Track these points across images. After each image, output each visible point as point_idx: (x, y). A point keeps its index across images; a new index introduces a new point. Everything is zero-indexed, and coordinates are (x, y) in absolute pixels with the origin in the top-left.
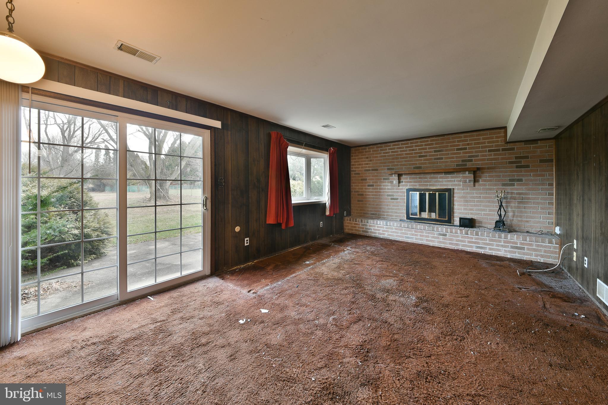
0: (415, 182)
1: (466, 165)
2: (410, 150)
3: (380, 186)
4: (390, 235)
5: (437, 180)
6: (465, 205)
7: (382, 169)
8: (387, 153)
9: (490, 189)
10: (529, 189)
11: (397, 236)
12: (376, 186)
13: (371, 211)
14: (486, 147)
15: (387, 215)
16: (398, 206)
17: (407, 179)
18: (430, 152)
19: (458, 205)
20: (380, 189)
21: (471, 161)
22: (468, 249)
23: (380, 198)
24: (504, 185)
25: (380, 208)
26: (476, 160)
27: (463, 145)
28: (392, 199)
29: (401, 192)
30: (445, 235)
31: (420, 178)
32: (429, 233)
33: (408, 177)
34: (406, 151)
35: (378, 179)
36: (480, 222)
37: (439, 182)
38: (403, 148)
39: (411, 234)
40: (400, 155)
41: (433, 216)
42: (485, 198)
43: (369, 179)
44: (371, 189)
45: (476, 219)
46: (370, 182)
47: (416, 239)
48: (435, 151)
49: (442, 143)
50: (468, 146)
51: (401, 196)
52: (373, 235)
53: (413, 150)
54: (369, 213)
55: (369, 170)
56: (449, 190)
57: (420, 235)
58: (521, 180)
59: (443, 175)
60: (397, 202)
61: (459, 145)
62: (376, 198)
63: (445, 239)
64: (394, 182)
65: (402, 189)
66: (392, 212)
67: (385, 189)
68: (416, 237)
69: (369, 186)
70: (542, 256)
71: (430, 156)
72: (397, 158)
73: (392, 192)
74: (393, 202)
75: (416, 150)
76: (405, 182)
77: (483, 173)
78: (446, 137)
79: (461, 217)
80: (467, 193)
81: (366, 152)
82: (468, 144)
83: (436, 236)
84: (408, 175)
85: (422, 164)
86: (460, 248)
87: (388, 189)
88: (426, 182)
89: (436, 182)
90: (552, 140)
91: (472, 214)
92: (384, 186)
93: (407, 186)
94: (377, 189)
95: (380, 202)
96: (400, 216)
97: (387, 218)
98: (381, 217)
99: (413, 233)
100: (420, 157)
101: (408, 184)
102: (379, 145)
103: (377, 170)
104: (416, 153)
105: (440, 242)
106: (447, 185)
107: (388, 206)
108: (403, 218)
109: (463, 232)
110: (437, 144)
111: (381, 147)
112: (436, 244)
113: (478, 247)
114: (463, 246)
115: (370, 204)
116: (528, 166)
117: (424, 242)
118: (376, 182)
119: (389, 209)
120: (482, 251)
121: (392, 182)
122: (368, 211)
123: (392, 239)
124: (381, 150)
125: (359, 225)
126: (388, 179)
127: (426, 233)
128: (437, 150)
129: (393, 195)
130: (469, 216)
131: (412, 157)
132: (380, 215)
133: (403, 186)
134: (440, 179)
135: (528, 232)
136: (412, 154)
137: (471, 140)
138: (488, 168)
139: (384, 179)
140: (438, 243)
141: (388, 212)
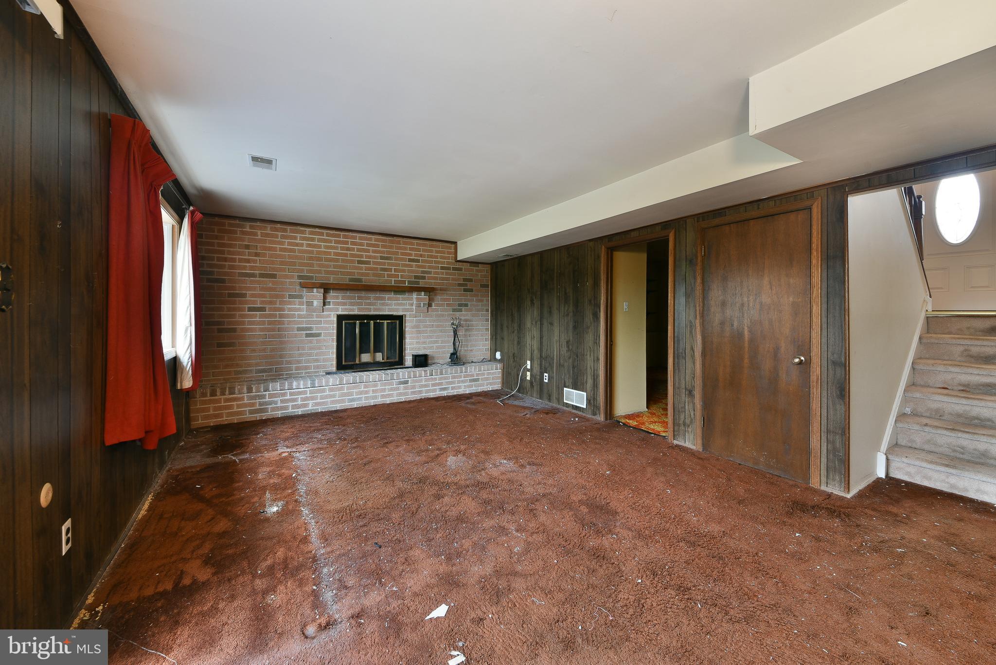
0: (352, 304)
1: (418, 283)
2: (342, 249)
3: (283, 310)
4: (317, 404)
5: (385, 303)
6: (418, 338)
7: (286, 277)
8: (297, 245)
9: (443, 316)
10: (473, 316)
11: (333, 402)
12: (270, 309)
13: (257, 364)
14: (438, 262)
15: (297, 368)
16: (319, 348)
17: (337, 298)
18: (375, 257)
19: (411, 338)
20: (281, 316)
21: (424, 278)
22: (432, 395)
23: (280, 336)
24: (454, 310)
25: (281, 356)
26: (429, 278)
27: (416, 255)
28: (308, 335)
29: (326, 322)
30: (406, 382)
31: (359, 298)
32: (385, 385)
33: (340, 294)
34: (336, 248)
35: (277, 296)
36: (433, 358)
37: (387, 305)
38: (331, 242)
39: (357, 394)
40: (325, 253)
41: (379, 357)
42: (438, 326)
43: (253, 296)
44: (257, 316)
45: (430, 355)
46: (254, 302)
47: (367, 398)
48: (382, 258)
49: (391, 247)
50: (420, 258)
51: (327, 329)
52: (279, 414)
53: (348, 249)
54: (251, 371)
55: (253, 275)
56: (400, 318)
57: (373, 391)
58: (466, 305)
59: (392, 295)
60: (318, 341)
61: (410, 255)
62: (273, 336)
63: (406, 388)
64: (315, 303)
65: (329, 316)
66: (308, 361)
67: (293, 316)
68: (366, 395)
69: (250, 309)
70: (491, 384)
71: (375, 263)
72: (319, 259)
73: (308, 322)
74: (311, 342)
75: (353, 249)
76: (335, 303)
77: (436, 295)
78: (395, 238)
79: (415, 354)
80: (420, 321)
81: (244, 233)
82: (421, 256)
83: (395, 386)
84: (336, 291)
85: (362, 274)
86: (424, 395)
87: (300, 316)
88: (370, 304)
89: (383, 304)
90: (488, 265)
91: (424, 348)
92: (290, 310)
93: (337, 310)
94: (275, 316)
95: (281, 343)
96: (324, 366)
97: (298, 373)
98: (282, 375)
99: (362, 389)
100: (359, 262)
101: (340, 307)
102: (279, 226)
103: (274, 276)
104: (352, 255)
105: (400, 394)
106: (397, 310)
107: (299, 350)
108: (330, 369)
109: (427, 373)
110: (383, 246)
111: (285, 230)
112: (395, 399)
113: (442, 389)
114: (427, 392)
115: (254, 351)
116: (471, 290)
117: (379, 401)
118: (271, 303)
119: (301, 355)
120: (445, 393)
121: (310, 304)
122: (249, 365)
123: (323, 411)
124: (283, 237)
125: (242, 399)
126: (301, 297)
127: (382, 385)
128: (384, 257)
129: (310, 329)
130: (421, 352)
131: (347, 261)
132: (281, 369)
133: (330, 310)
134: (388, 300)
135: (472, 362)
136: (346, 255)
137: (424, 251)
138: (441, 290)
139: (291, 296)
140: (397, 397)
141: (299, 362)
